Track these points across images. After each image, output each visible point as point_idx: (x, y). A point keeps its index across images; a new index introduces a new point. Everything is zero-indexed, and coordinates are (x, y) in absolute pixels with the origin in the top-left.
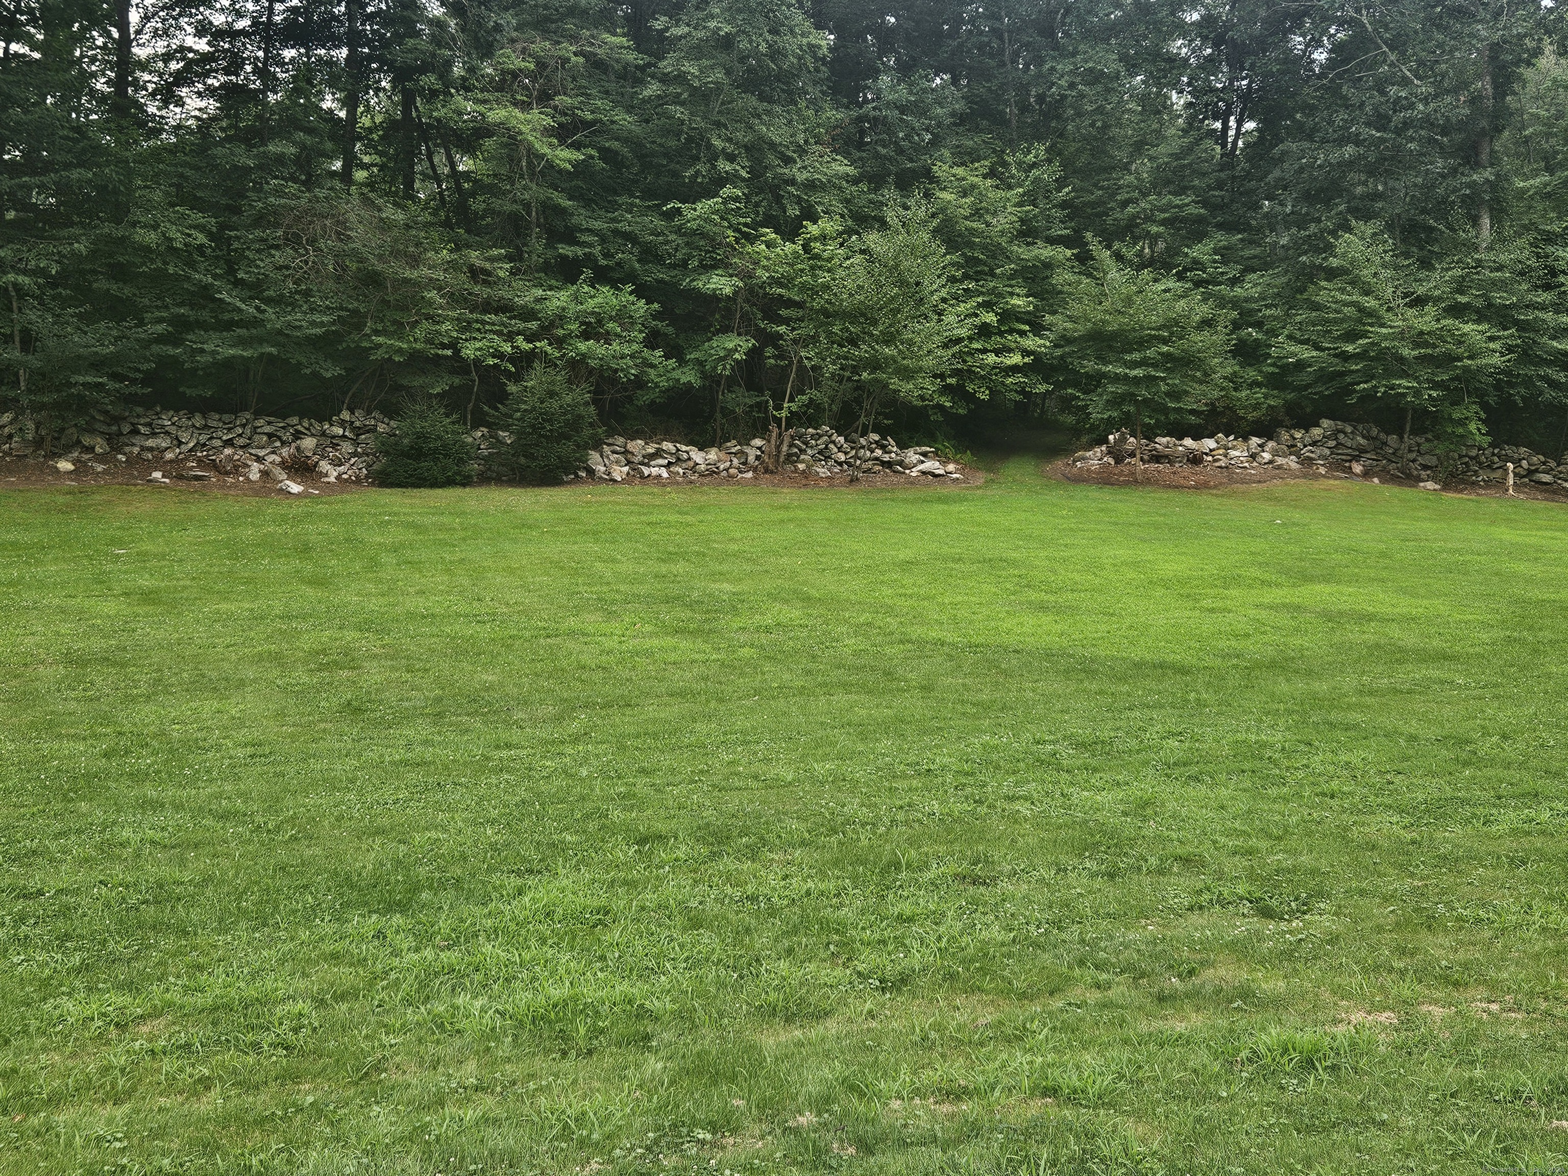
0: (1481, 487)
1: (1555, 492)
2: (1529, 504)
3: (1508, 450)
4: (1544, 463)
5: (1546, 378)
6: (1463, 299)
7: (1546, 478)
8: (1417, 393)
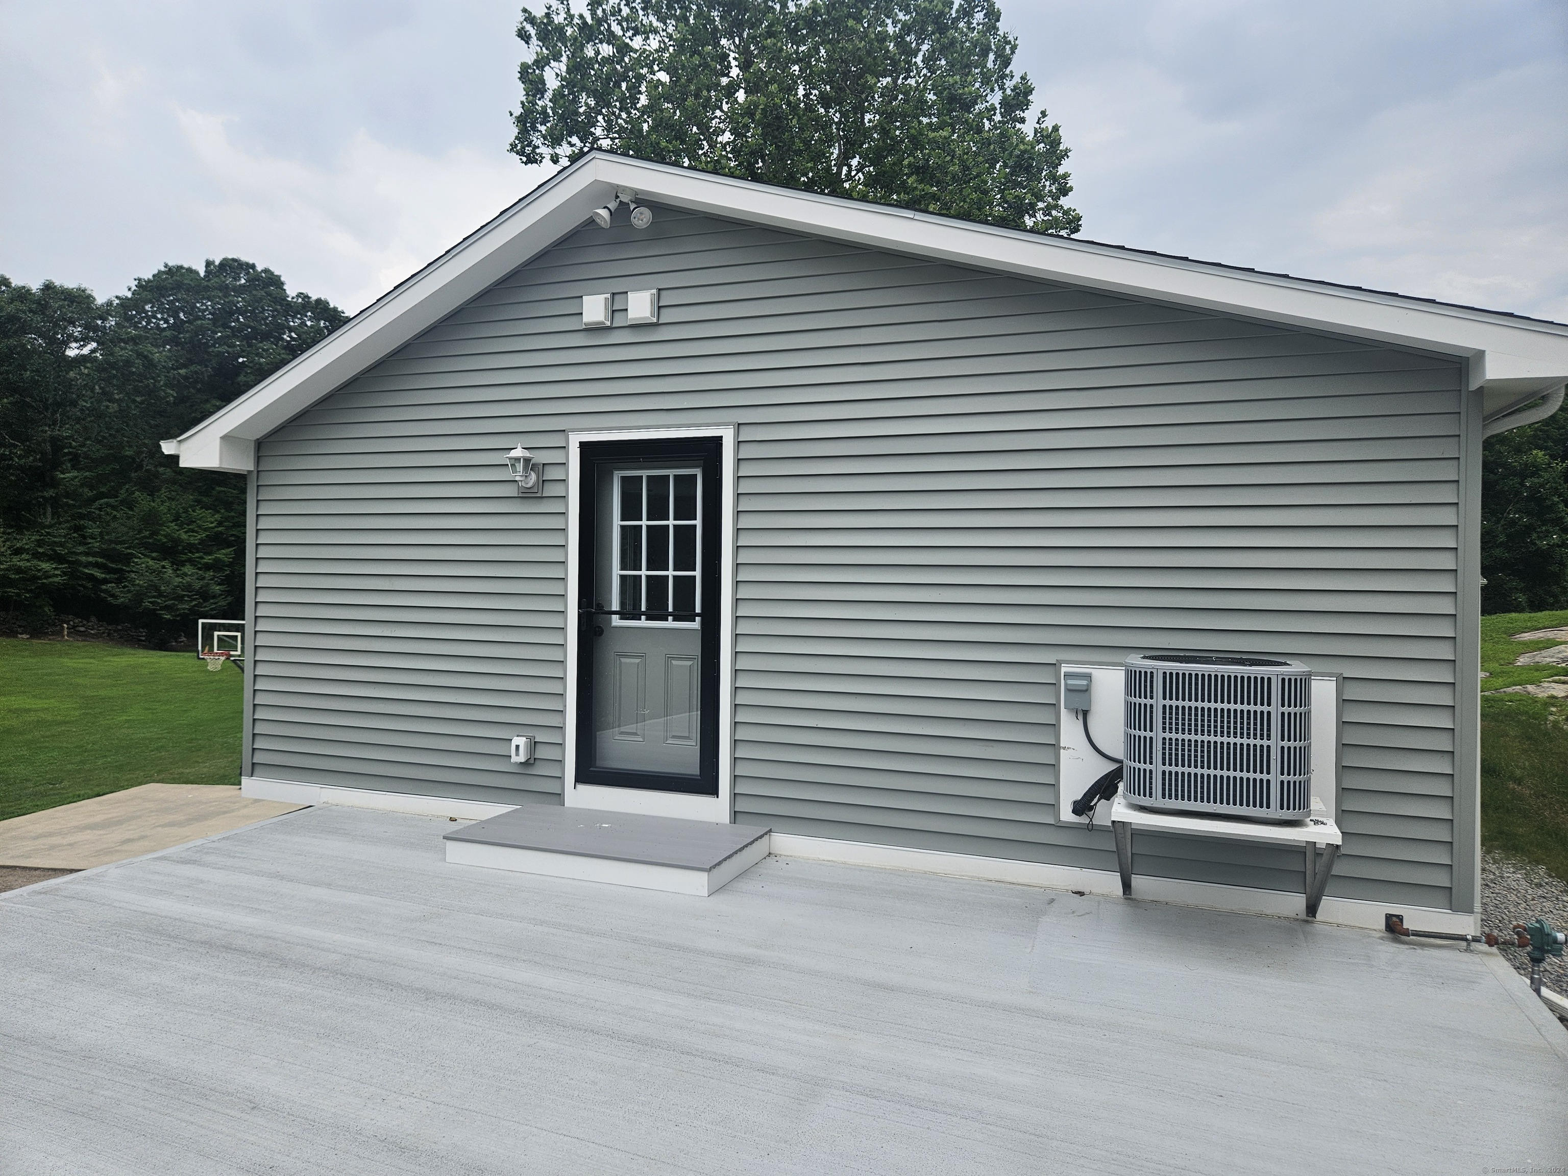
0: (50, 635)
1: (86, 636)
2: (76, 644)
3: (63, 617)
4: (81, 622)
5: (82, 586)
6: (41, 550)
7: (82, 629)
8: (18, 595)
